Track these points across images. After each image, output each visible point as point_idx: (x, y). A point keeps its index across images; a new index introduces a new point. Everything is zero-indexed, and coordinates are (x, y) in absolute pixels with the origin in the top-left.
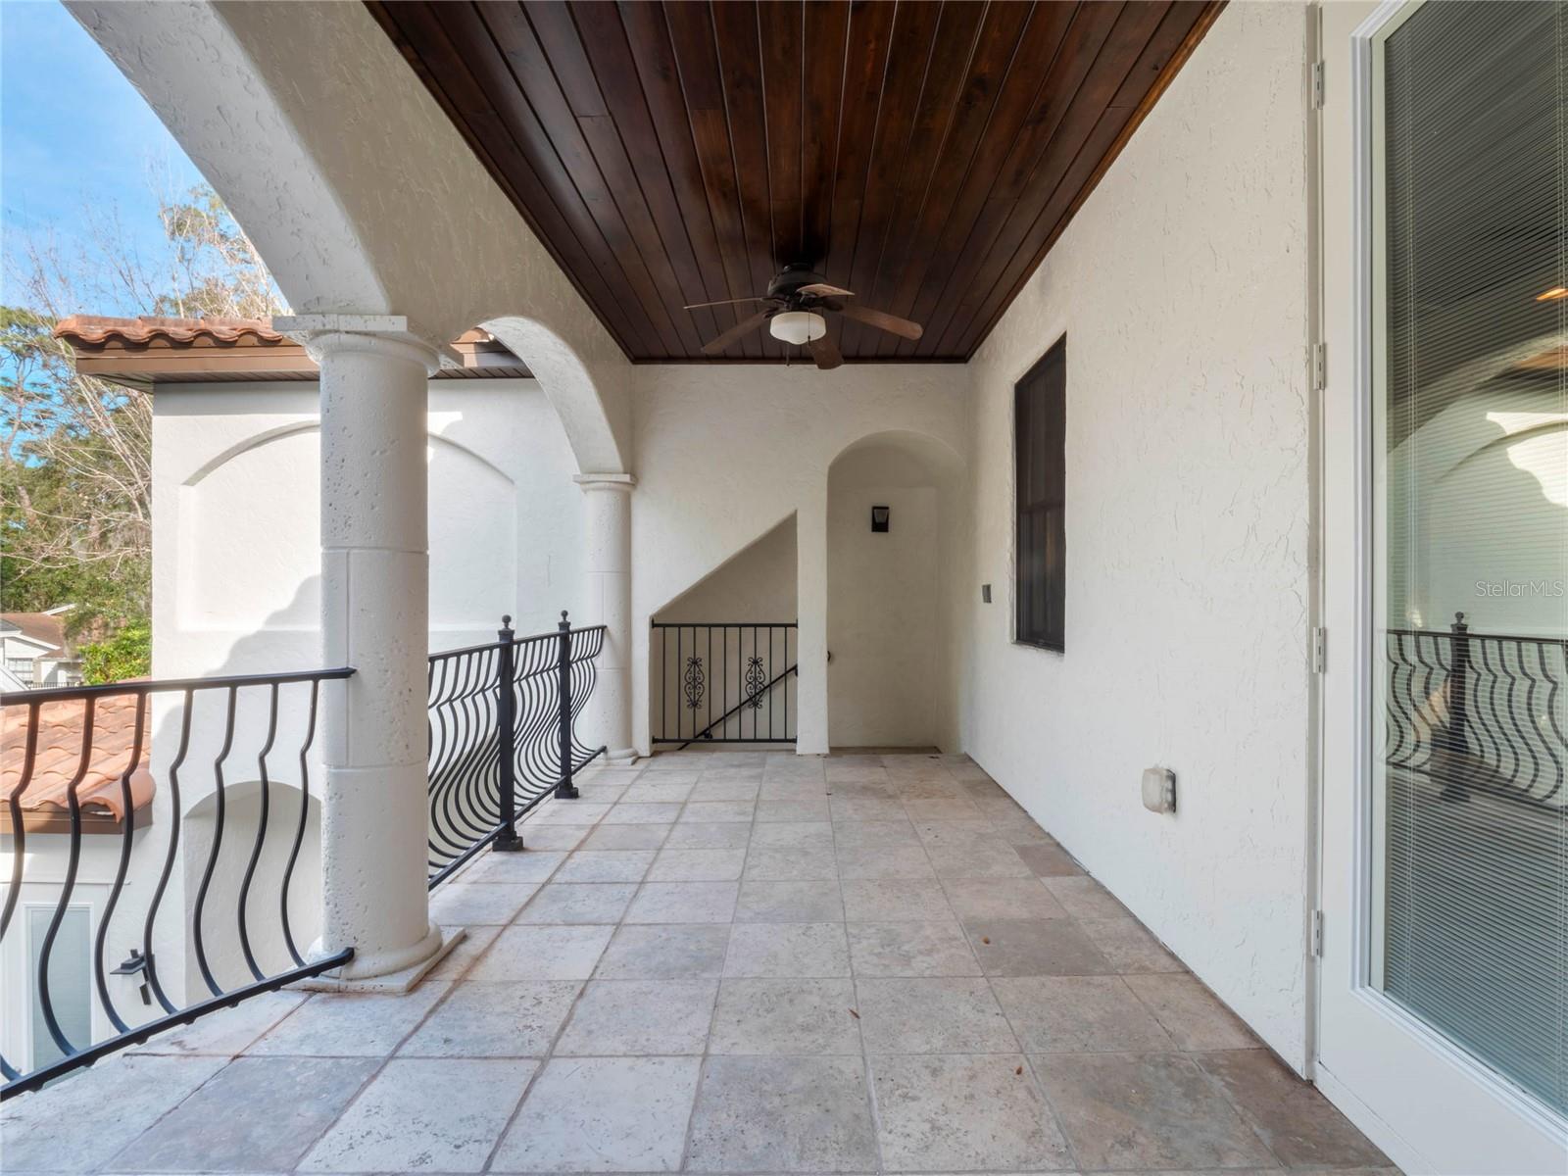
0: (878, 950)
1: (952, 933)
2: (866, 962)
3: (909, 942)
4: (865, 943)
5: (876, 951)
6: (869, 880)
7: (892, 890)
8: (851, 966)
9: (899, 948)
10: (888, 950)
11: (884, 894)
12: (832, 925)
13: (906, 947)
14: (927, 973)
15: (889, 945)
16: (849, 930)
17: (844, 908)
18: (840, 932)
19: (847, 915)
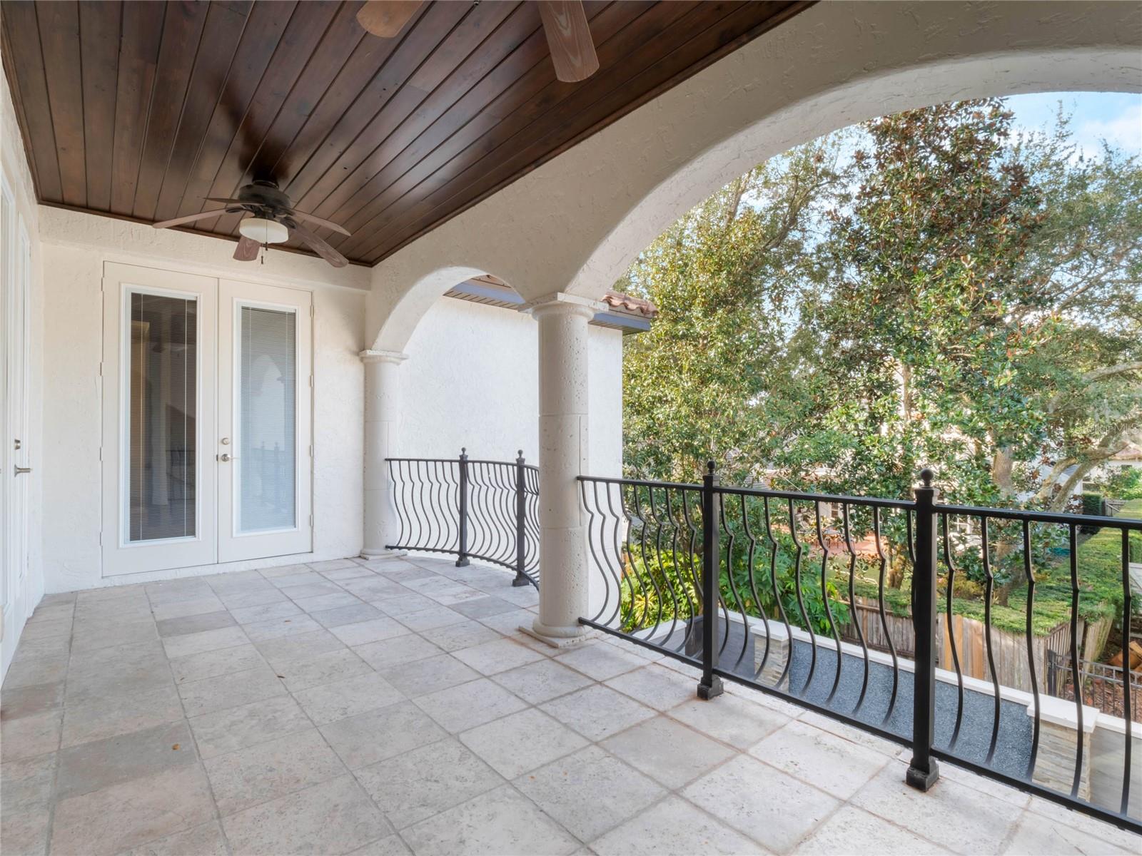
0: (277, 715)
1: (210, 746)
2: (284, 704)
3: (252, 727)
4: (291, 716)
5: (279, 713)
6: (316, 784)
7: (281, 778)
8: (295, 699)
9: (260, 720)
10: (270, 716)
11: (290, 770)
12: (328, 722)
13: (254, 722)
14: (235, 709)
15: (270, 719)
16: (309, 722)
17: (325, 740)
18: (316, 718)
19: (318, 734)
